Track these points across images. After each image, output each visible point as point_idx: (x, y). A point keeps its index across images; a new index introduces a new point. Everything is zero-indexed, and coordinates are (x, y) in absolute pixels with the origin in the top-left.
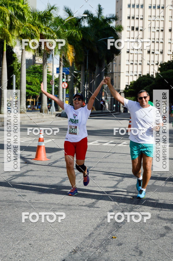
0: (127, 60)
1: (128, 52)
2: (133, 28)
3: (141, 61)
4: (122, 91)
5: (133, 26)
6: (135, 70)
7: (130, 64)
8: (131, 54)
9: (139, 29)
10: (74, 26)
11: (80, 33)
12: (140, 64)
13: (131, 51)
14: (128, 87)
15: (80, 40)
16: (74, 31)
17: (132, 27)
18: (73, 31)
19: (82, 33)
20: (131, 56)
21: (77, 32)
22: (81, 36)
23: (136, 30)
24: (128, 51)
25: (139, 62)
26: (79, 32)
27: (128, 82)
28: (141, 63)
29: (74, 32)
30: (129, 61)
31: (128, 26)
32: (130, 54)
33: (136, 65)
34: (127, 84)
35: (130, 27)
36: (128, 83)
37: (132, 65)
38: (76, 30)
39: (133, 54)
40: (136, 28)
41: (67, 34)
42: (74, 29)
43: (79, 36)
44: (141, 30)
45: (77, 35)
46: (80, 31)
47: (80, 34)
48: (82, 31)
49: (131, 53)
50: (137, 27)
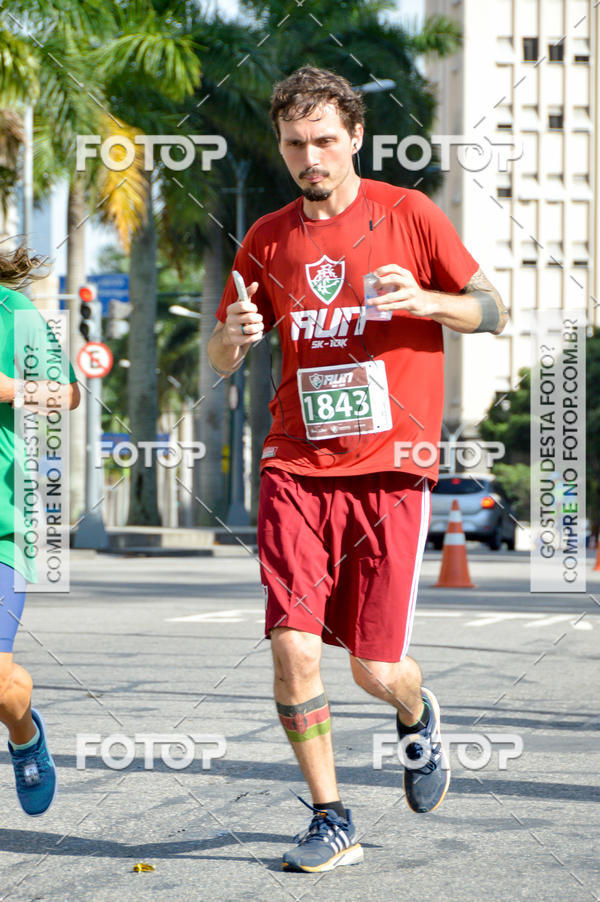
0: (500, 243)
1: (506, 193)
2: (531, 49)
3: (587, 245)
4: (469, 427)
5: (532, 34)
6: (549, 300)
7: (515, 262)
8: (525, 202)
9: (571, 52)
10: (152, 13)
11: (189, 52)
12: (577, 263)
13: (521, 188)
14: (506, 405)
15: (186, 92)
16: (151, 39)
17: (525, 40)
18: (141, 43)
19: (196, 51)
20: (524, 214)
21: (171, 48)
22: (196, 72)
23: (552, 58)
24: (505, 184)
25: (575, 253)
26: (178, 46)
27: (506, 373)
28: (582, 255)
29: (152, 47)
30: (510, 244)
31: (500, 38)
32: (518, 206)
33: (555, 273)
34: (504, 387)
35: (511, 40)
36: (509, 380)
37: (529, 272)
38: (164, 38)
39: (532, 206)
40: (551, 48)
41: (106, 57)
42: (148, 31)
43: (180, 69)
44: (582, 59)
45: (169, 65)
46: (185, 43)
47: (184, 58)
48: (199, 40)
49: (525, 197)
50: (556, 42)
